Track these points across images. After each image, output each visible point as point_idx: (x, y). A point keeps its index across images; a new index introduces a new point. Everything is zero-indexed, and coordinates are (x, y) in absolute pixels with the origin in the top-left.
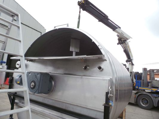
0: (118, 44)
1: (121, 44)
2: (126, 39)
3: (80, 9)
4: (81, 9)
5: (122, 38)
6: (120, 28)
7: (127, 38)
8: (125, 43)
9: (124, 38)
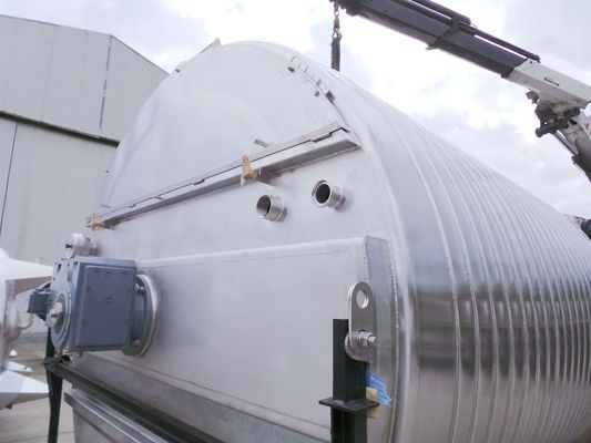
0: (539, 133)
1: (553, 132)
2: (575, 104)
3: (336, 10)
4: (343, 12)
5: (553, 105)
6: (537, 58)
7: (579, 100)
8: (574, 123)
9: (564, 99)
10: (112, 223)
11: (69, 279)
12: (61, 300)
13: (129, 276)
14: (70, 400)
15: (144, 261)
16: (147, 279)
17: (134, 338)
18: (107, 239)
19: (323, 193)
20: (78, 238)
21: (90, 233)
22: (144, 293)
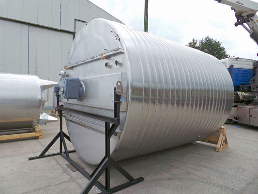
0: (236, 25)
1: (242, 24)
8: (252, 20)
9: (246, 10)
10: (72, 68)
11: (64, 83)
12: (63, 87)
13: (77, 82)
14: (65, 117)
15: (81, 78)
16: (82, 83)
17: (80, 97)
18: (70, 72)
19: (116, 63)
20: (62, 72)
21: (66, 71)
22: (82, 86)
